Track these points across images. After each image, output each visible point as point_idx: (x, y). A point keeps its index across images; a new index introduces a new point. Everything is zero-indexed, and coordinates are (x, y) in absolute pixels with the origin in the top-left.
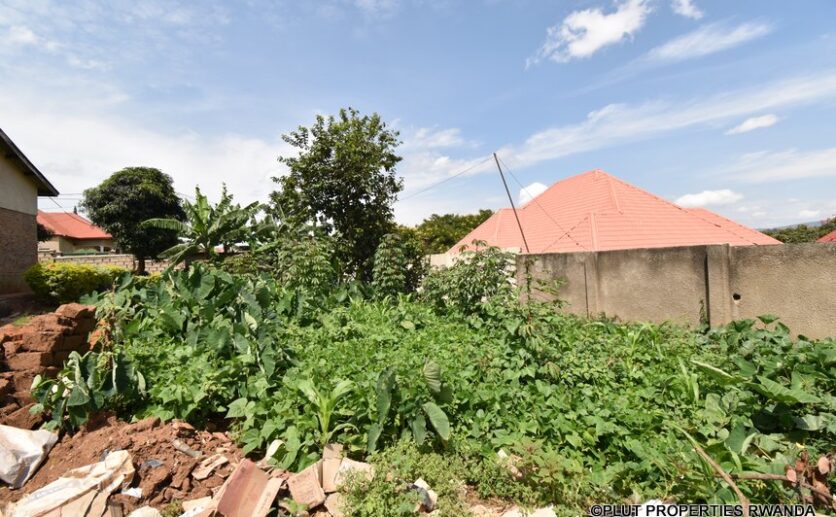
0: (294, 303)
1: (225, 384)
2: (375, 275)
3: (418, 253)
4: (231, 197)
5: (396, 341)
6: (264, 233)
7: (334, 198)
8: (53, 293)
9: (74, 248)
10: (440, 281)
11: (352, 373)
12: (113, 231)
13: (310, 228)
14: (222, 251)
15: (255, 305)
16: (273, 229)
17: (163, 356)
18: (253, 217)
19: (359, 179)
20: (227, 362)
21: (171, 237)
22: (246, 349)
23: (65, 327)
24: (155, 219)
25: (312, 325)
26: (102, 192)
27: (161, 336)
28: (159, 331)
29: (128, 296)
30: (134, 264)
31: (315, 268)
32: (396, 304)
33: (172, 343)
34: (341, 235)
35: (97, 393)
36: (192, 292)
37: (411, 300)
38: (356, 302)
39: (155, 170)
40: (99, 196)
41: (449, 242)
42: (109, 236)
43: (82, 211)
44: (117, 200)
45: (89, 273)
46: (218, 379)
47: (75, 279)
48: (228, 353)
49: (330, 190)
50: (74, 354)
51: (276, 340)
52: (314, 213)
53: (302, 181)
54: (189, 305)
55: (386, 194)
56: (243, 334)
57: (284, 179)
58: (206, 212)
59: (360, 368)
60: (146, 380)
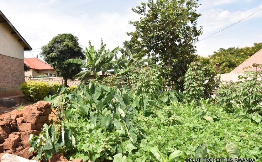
0: (141, 102)
1: (111, 145)
2: (185, 87)
3: (213, 73)
4: (105, 45)
5: (202, 127)
6: (121, 64)
7: (160, 42)
8: (32, 96)
9: (38, 74)
10: (229, 91)
11: (177, 145)
12: (54, 65)
13: (146, 60)
14: (101, 74)
15: (123, 103)
16: (126, 62)
17: (81, 128)
18: (116, 55)
19: (175, 30)
20: (111, 133)
21: (78, 68)
22: (120, 127)
23: (40, 112)
24: (72, 59)
25: (151, 116)
26: (49, 47)
27: (79, 118)
28: (78, 116)
29: (64, 98)
30: (63, 82)
31: (151, 83)
32: (199, 105)
33: (84, 122)
34: (163, 64)
35: (55, 144)
36: (91, 96)
37: (209, 103)
38: (174, 102)
39: (71, 34)
40: (48, 49)
41: (232, 66)
42: (52, 68)
43: (41, 57)
44: (55, 50)
45: (45, 86)
46: (108, 142)
47: (40, 89)
48: (111, 128)
49: (158, 38)
50: (45, 125)
51: (135, 123)
52: (148, 52)
53: (142, 34)
54: (90, 102)
55: (191, 38)
56: (118, 119)
57: (132, 33)
58: (94, 54)
59: (182, 143)
60: (76, 140)
